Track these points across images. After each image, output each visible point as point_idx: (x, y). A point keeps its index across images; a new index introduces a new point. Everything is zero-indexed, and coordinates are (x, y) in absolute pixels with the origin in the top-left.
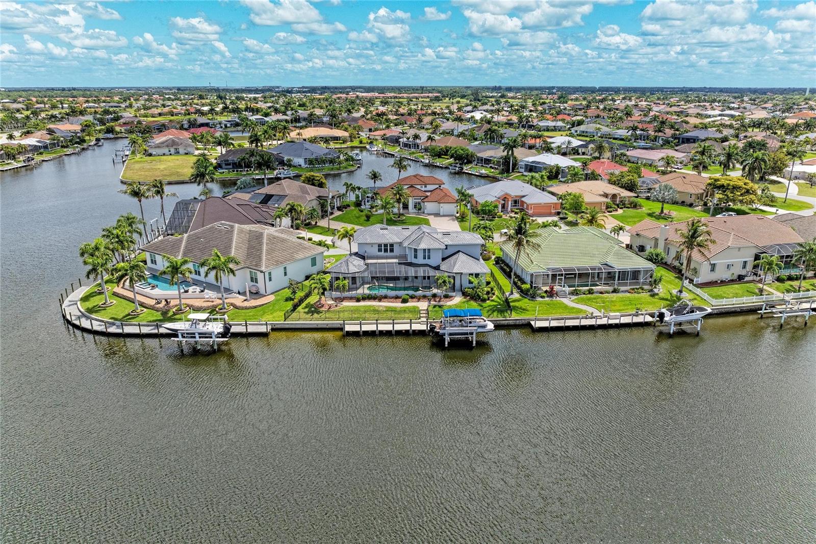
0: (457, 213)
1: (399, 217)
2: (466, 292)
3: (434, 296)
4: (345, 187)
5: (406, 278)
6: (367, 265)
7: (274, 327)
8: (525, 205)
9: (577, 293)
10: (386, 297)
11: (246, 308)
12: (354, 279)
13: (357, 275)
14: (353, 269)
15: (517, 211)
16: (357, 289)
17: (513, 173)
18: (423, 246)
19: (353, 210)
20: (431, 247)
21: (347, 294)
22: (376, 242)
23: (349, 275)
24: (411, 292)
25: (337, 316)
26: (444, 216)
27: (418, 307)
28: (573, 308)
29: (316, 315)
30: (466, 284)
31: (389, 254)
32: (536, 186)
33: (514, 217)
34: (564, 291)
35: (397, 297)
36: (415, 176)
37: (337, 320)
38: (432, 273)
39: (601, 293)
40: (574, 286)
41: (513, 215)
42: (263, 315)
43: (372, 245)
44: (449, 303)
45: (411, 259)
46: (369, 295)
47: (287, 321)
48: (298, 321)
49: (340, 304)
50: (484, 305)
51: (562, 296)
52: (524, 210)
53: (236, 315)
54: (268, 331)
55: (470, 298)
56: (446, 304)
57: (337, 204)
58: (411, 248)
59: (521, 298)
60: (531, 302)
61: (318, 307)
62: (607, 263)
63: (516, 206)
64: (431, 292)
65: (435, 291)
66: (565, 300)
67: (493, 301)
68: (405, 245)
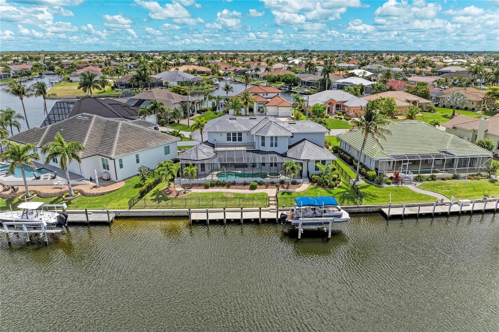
0: (292, 115)
2: (314, 179)
3: (282, 182)
4: (204, 95)
5: (254, 165)
6: (216, 152)
7: (119, 215)
9: (421, 180)
10: (234, 184)
11: (93, 195)
12: (203, 166)
13: (205, 162)
14: (201, 156)
15: (340, 113)
16: (206, 175)
18: (270, 133)
20: (278, 135)
21: (195, 181)
22: (225, 131)
23: (197, 162)
24: (259, 179)
25: (184, 204)
26: (282, 117)
27: (267, 194)
28: (421, 195)
29: (163, 203)
30: (312, 171)
31: (237, 142)
33: (339, 118)
34: (408, 178)
35: (245, 184)
36: (258, 87)
37: (184, 208)
38: (279, 160)
39: (443, 179)
40: (417, 173)
41: (337, 116)
42: (109, 202)
43: (221, 133)
44: (298, 190)
45: (258, 147)
46: (218, 182)
47: (132, 209)
48: (143, 209)
49: (188, 191)
50: (332, 191)
51: (407, 182)
52: (345, 113)
53: (82, 202)
54: (111, 220)
55: (318, 184)
56: (294, 190)
57: (197, 109)
58: (259, 136)
59: (367, 184)
60: (379, 188)
61: (166, 194)
62: (446, 150)
63: (339, 109)
64: (279, 178)
65: (283, 178)
66: (411, 187)
67: (340, 187)
68: (253, 133)
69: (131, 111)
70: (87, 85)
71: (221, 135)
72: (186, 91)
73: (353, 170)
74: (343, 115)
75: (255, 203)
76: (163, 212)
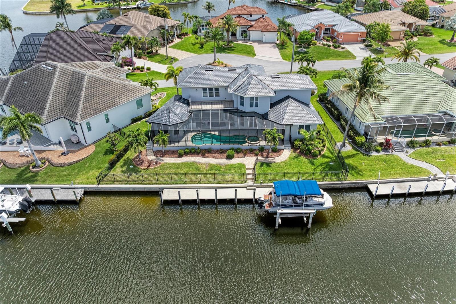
0: (278, 40)
1: (228, 45)
2: (296, 145)
3: (262, 150)
4: (184, 17)
6: (190, 112)
7: (88, 191)
8: (336, 34)
9: (414, 146)
10: (210, 150)
11: (61, 166)
15: (329, 38)
16: (179, 140)
17: (317, 3)
18: (250, 93)
19: (190, 38)
20: (260, 95)
21: (168, 147)
22: (200, 86)
23: (170, 128)
24: (236, 145)
26: (266, 43)
27: (244, 165)
28: (412, 166)
29: (134, 177)
30: (295, 136)
31: (214, 98)
32: (342, 14)
33: (327, 45)
34: (400, 143)
35: (222, 151)
36: (242, 7)
37: (155, 184)
39: (438, 145)
41: (325, 42)
42: (78, 174)
43: (196, 89)
44: (278, 160)
45: (237, 105)
46: (192, 149)
47: (101, 184)
48: (113, 184)
49: (160, 160)
50: (315, 161)
51: (398, 149)
52: (334, 38)
53: (50, 174)
54: (79, 198)
55: (300, 152)
56: (274, 160)
57: (177, 32)
58: (238, 95)
59: (354, 152)
60: (366, 157)
61: (137, 165)
62: (447, 111)
63: (327, 33)
64: (258, 145)
65: (262, 143)
66: (402, 155)
67: (324, 156)
68: (231, 91)
69: (104, 46)
70: (59, 8)
71: (197, 90)
72: (165, 10)
73: (339, 129)
74: (332, 40)
75: (232, 177)
76: (134, 188)
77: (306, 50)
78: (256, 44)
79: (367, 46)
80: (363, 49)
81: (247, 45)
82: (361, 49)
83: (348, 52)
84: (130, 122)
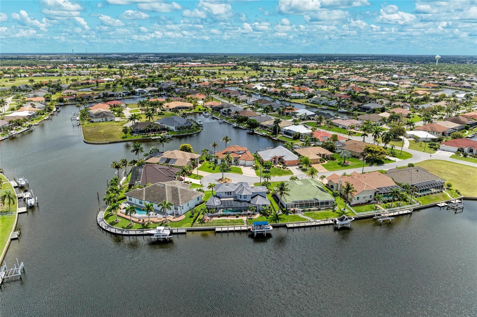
0: (254, 165)
1: (228, 168)
2: (261, 212)
3: (249, 214)
4: (202, 152)
6: (221, 201)
7: (188, 230)
8: (284, 161)
9: (304, 211)
10: (230, 215)
11: (175, 222)
13: (218, 206)
14: (216, 204)
15: (281, 163)
16: (218, 211)
17: (278, 135)
18: (244, 194)
19: (206, 163)
20: (247, 194)
21: (214, 214)
23: (215, 207)
24: (239, 213)
26: (248, 166)
27: (243, 220)
28: (303, 218)
29: (203, 224)
30: (261, 209)
31: (229, 196)
33: (279, 167)
35: (234, 215)
37: (212, 226)
38: (247, 205)
39: (314, 211)
41: (278, 165)
42: (182, 224)
43: (223, 192)
44: (255, 217)
45: (239, 198)
46: (223, 214)
47: (192, 227)
48: (197, 227)
49: (212, 219)
50: (268, 217)
51: (298, 213)
52: (284, 163)
53: (172, 225)
54: (185, 232)
55: (263, 214)
56: (253, 218)
57: (198, 160)
58: (239, 194)
59: (282, 214)
60: (287, 216)
61: (203, 220)
63: (280, 161)
64: (247, 212)
65: (249, 212)
66: (300, 215)
67: (272, 215)
68: (237, 193)
69: (171, 172)
75: (239, 223)
76: (204, 228)
77: (268, 170)
78: (243, 166)
79: (301, 167)
80: (298, 169)
81: (238, 168)
82: (297, 169)
83: (290, 171)
84: (195, 206)
